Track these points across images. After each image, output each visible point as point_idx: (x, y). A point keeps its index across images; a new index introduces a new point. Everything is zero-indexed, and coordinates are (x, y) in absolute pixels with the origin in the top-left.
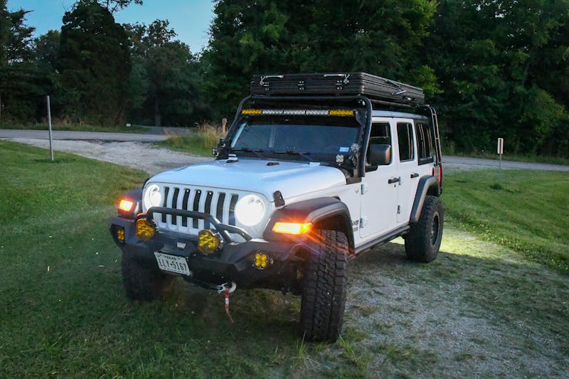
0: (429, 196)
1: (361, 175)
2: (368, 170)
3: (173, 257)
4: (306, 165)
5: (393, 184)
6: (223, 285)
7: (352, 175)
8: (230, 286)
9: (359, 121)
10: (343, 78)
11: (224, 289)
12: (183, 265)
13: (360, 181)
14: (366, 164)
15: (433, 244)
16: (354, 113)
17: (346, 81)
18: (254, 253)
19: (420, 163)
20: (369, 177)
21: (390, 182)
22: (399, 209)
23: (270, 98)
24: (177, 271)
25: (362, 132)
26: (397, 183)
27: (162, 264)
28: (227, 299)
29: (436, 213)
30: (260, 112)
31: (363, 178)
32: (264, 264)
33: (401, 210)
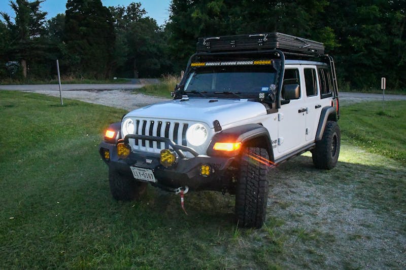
0: (329, 121)
1: (278, 107)
2: (283, 103)
3: (143, 169)
4: (238, 101)
5: (302, 113)
6: (179, 189)
7: (271, 106)
8: (184, 189)
9: (276, 69)
10: (263, 37)
11: (180, 191)
12: (151, 176)
13: (278, 111)
14: (281, 99)
15: (333, 156)
16: (272, 62)
17: (265, 39)
18: (200, 165)
19: (322, 98)
20: (283, 109)
21: (300, 111)
22: (307, 131)
23: (211, 54)
24: (146, 179)
25: (278, 76)
26: (305, 112)
27: (136, 175)
28: (182, 199)
29: (335, 134)
30: (203, 64)
31: (279, 109)
32: (208, 173)
33: (308, 132)
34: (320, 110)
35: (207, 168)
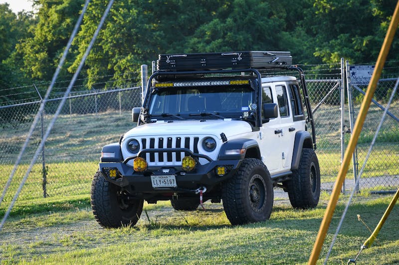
0: (304, 149)
1: (260, 126)
2: (264, 122)
3: (166, 176)
4: (222, 121)
5: (278, 135)
6: (198, 189)
7: (254, 126)
8: (203, 189)
9: (253, 88)
10: (237, 56)
11: (199, 191)
12: (172, 181)
13: (259, 129)
14: (262, 118)
15: (314, 192)
16: (249, 81)
17: (240, 58)
19: (295, 120)
20: (264, 127)
21: (276, 132)
22: (283, 155)
23: (176, 73)
24: (167, 185)
25: (256, 96)
26: (280, 134)
27: (155, 183)
28: (201, 197)
29: (312, 164)
30: (171, 85)
31: (260, 128)
32: (223, 173)
33: (285, 156)
34: (294, 133)
35: (223, 169)
